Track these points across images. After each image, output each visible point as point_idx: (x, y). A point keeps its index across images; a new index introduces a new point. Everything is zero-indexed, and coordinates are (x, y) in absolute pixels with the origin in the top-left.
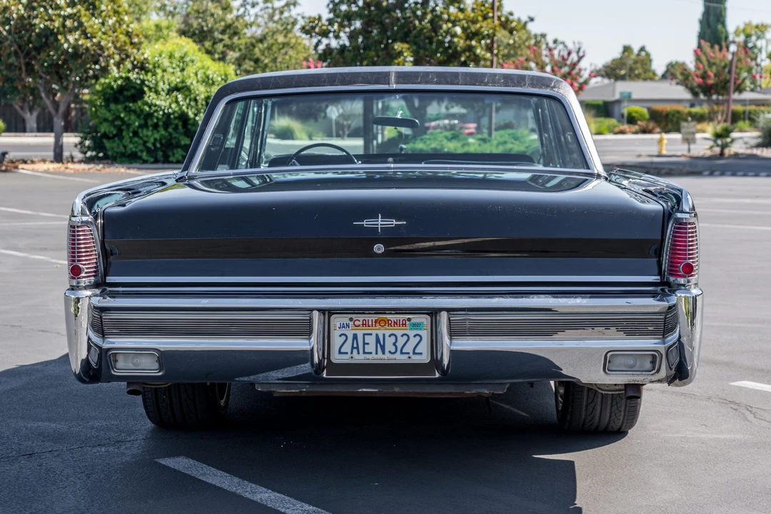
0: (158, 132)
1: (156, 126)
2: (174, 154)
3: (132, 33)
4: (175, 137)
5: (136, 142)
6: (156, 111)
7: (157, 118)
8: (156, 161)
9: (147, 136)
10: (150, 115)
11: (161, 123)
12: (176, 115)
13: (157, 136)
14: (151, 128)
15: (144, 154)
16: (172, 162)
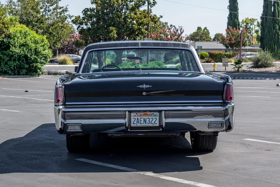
0: (16, 62)
1: (15, 60)
2: (22, 71)
3: (5, 23)
4: (23, 65)
5: (7, 67)
6: (15, 54)
7: (15, 57)
8: (15, 74)
9: (11, 64)
10: (12, 56)
11: (17, 59)
12: (23, 55)
13: (15, 64)
14: (12, 61)
15: (10, 71)
16: (21, 75)
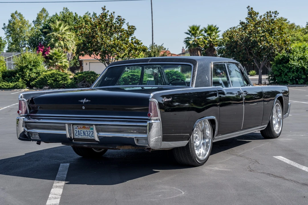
0: (294, 74)
1: (293, 72)
2: (300, 81)
3: (286, 40)
4: (300, 75)
5: (286, 77)
6: (293, 67)
7: (294, 69)
8: (293, 84)
9: (290, 75)
10: (291, 68)
11: (295, 71)
12: (300, 68)
13: (293, 75)
14: (291, 72)
15: (289, 81)
16: (299, 84)
